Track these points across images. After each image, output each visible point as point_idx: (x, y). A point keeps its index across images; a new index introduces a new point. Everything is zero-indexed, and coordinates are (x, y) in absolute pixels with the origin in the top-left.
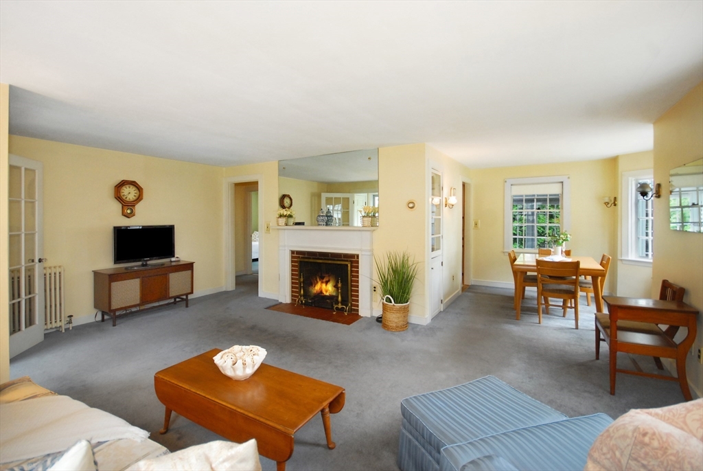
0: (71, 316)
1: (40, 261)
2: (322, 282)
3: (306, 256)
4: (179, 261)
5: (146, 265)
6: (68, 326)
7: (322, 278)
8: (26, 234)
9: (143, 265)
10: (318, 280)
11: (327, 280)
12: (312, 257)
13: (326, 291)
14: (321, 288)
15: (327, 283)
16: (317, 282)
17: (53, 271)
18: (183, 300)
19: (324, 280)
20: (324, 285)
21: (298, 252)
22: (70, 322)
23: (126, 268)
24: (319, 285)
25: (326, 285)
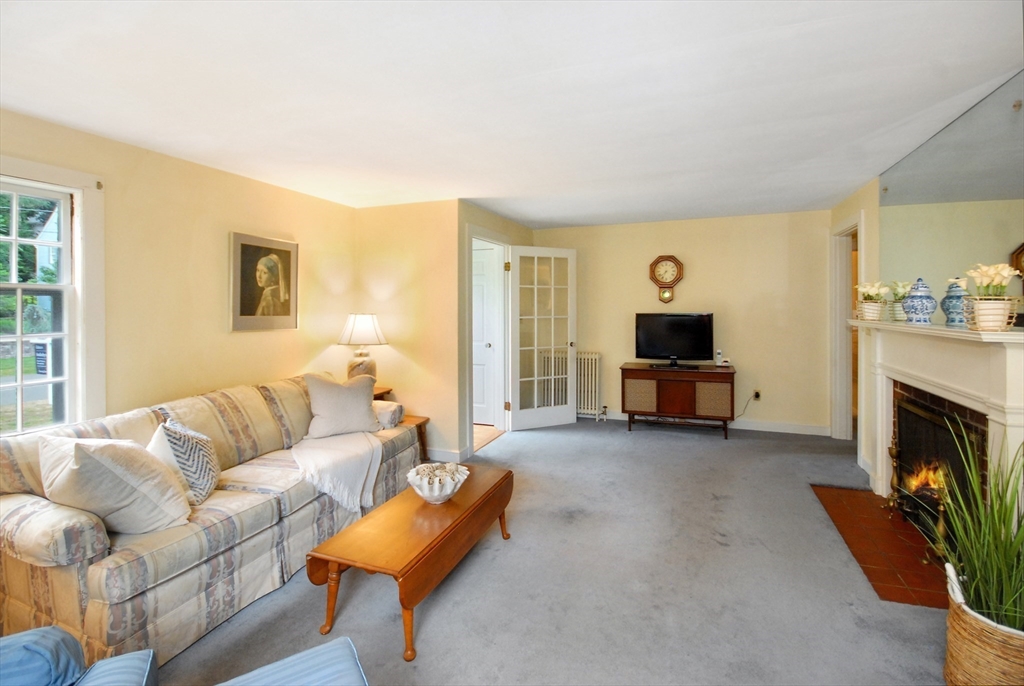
0: (605, 407)
1: (571, 344)
2: (929, 469)
4: (727, 367)
5: (676, 365)
6: (601, 417)
7: (928, 463)
8: (555, 319)
9: (671, 365)
10: (923, 466)
11: (935, 467)
13: (934, 483)
14: (926, 478)
15: (935, 470)
16: (922, 469)
17: (586, 357)
18: (721, 427)
19: (932, 467)
20: (931, 473)
22: (604, 413)
23: (651, 366)
24: (923, 475)
25: (934, 473)
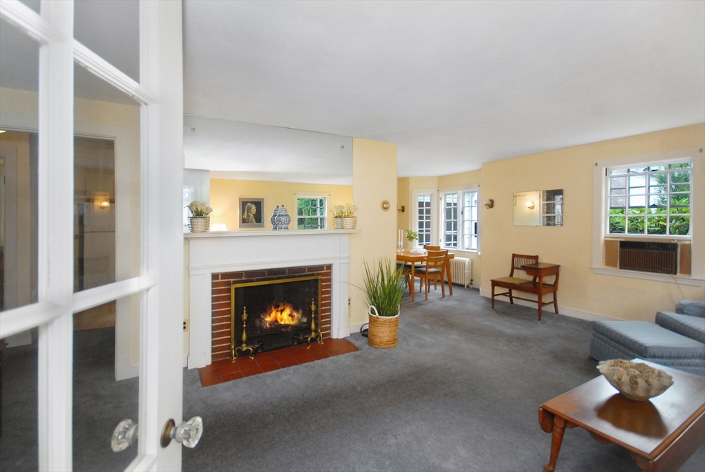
2: (278, 311)
3: (244, 279)
7: (277, 307)
10: (273, 309)
11: (282, 308)
12: (254, 279)
13: (281, 320)
14: (276, 317)
15: (282, 311)
16: (272, 311)
19: (279, 309)
20: (279, 314)
21: (225, 275)
24: (273, 314)
25: (281, 314)
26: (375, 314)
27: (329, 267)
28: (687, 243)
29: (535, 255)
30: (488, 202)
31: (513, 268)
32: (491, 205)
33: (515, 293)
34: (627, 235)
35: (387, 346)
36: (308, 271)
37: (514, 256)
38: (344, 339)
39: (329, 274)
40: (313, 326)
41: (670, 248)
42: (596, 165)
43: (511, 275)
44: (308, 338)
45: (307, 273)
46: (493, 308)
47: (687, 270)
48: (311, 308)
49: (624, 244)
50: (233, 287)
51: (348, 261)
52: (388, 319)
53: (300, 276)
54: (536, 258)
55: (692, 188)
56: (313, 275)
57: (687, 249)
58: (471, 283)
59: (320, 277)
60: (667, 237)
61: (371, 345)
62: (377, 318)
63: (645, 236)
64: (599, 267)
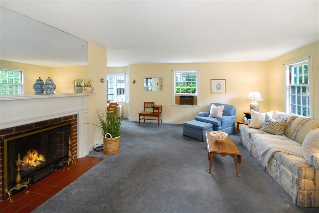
3: (14, 133)
26: (110, 137)
27: (76, 116)
28: (196, 96)
29: (153, 102)
30: (133, 80)
31: (145, 108)
32: (134, 82)
33: (146, 117)
34: (181, 94)
35: (116, 153)
36: (63, 120)
37: (145, 103)
38: (87, 157)
39: (76, 120)
40: (70, 154)
41: (192, 97)
42: (173, 70)
43: (144, 111)
44: (67, 162)
45: (63, 121)
46: (140, 125)
47: (196, 104)
48: (68, 143)
49: (181, 97)
50: (6, 141)
51: (87, 111)
52: (117, 138)
53: (58, 124)
54: (153, 103)
55: (197, 80)
56: (66, 122)
57: (196, 97)
58: (123, 116)
59: (72, 123)
60: (191, 94)
61: (108, 155)
62: (112, 139)
63: (186, 94)
64: (174, 105)
